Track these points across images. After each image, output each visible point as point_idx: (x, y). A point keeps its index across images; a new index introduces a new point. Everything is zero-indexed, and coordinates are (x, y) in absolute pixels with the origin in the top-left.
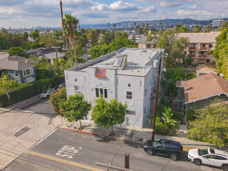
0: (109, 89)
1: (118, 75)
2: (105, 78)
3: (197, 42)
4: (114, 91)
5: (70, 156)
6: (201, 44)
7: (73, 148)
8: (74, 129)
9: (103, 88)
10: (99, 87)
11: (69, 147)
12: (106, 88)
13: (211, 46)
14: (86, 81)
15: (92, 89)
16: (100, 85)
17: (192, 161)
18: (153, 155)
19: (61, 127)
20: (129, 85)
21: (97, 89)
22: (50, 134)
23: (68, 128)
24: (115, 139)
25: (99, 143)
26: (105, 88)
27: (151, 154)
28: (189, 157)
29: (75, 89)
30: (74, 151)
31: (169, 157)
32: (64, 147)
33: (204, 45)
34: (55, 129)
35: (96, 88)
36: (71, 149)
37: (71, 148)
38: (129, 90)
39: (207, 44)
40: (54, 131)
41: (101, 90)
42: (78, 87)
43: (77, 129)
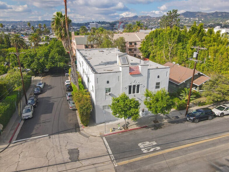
0: (142, 84)
1: (150, 70)
2: (139, 74)
3: (126, 42)
4: (146, 86)
5: (155, 148)
6: (129, 42)
8: (120, 131)
9: (136, 84)
10: (133, 84)
12: (140, 83)
13: (135, 44)
14: (119, 81)
15: (125, 88)
16: (134, 82)
17: (219, 115)
18: (199, 121)
19: (105, 134)
20: (158, 77)
21: (130, 87)
23: (114, 132)
24: (161, 124)
25: (156, 131)
26: (138, 84)
28: (216, 114)
29: (106, 92)
30: (153, 144)
31: (208, 119)
32: (139, 145)
33: (131, 43)
34: (102, 138)
35: (130, 85)
36: (147, 143)
38: (158, 80)
39: (133, 42)
40: (105, 140)
41: (134, 86)
42: (109, 89)
43: (123, 130)
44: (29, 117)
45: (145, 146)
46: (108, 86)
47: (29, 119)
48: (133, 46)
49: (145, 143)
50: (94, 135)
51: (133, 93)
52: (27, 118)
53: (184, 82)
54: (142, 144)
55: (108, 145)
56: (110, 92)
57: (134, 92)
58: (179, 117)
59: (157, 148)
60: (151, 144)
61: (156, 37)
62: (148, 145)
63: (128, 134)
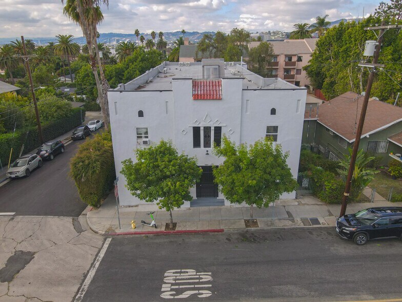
0: (226, 127)
1: (249, 92)
3: (278, 54)
4: (238, 130)
5: (201, 291)
6: (286, 56)
7: (191, 272)
8: (155, 230)
9: (212, 125)
10: (202, 125)
11: (181, 272)
12: (220, 123)
13: (300, 59)
16: (205, 120)
19: (118, 231)
20: (273, 112)
21: (196, 130)
22: (102, 255)
23: (139, 230)
26: (217, 125)
27: (363, 242)
29: (138, 137)
30: (202, 278)
32: (166, 274)
33: (289, 57)
34: (105, 240)
35: (196, 125)
36: (189, 274)
37: (187, 272)
38: (273, 121)
39: (295, 55)
40: (106, 246)
41: (207, 129)
42: (145, 130)
43: (163, 229)
44: (18, 174)
45: (178, 279)
46: (142, 123)
47: (17, 178)
48: (294, 64)
49: (184, 272)
50: (94, 229)
51: (205, 147)
52: (13, 176)
53: (368, 137)
54: (176, 273)
55: (100, 259)
56: (147, 137)
57: (207, 145)
58: (321, 220)
59: (202, 294)
60: (197, 279)
61: (339, 39)
62: (187, 279)
63: (165, 240)
